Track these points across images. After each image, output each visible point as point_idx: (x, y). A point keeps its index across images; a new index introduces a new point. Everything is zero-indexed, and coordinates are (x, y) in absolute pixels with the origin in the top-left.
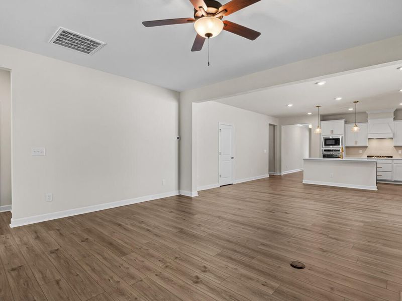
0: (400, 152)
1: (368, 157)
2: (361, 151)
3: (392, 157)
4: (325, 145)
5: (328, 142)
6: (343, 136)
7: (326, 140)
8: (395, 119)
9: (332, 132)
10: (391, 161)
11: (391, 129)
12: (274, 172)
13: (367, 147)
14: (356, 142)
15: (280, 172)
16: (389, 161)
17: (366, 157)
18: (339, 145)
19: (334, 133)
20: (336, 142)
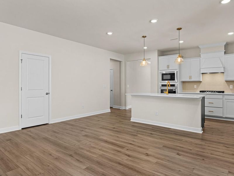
0: (231, 87)
1: (200, 92)
2: (195, 86)
3: (223, 92)
4: (163, 80)
5: (165, 77)
6: (178, 70)
7: (163, 75)
8: (225, 53)
9: (168, 67)
10: (222, 96)
11: (222, 63)
12: (120, 106)
13: (201, 82)
14: (190, 77)
15: (126, 106)
16: (220, 96)
17: (199, 92)
18: (174, 80)
19: (170, 68)
20: (172, 76)
